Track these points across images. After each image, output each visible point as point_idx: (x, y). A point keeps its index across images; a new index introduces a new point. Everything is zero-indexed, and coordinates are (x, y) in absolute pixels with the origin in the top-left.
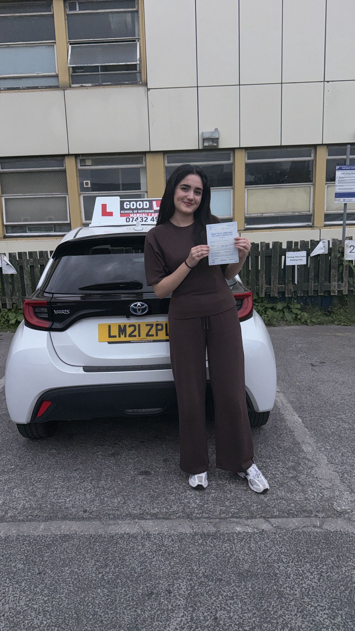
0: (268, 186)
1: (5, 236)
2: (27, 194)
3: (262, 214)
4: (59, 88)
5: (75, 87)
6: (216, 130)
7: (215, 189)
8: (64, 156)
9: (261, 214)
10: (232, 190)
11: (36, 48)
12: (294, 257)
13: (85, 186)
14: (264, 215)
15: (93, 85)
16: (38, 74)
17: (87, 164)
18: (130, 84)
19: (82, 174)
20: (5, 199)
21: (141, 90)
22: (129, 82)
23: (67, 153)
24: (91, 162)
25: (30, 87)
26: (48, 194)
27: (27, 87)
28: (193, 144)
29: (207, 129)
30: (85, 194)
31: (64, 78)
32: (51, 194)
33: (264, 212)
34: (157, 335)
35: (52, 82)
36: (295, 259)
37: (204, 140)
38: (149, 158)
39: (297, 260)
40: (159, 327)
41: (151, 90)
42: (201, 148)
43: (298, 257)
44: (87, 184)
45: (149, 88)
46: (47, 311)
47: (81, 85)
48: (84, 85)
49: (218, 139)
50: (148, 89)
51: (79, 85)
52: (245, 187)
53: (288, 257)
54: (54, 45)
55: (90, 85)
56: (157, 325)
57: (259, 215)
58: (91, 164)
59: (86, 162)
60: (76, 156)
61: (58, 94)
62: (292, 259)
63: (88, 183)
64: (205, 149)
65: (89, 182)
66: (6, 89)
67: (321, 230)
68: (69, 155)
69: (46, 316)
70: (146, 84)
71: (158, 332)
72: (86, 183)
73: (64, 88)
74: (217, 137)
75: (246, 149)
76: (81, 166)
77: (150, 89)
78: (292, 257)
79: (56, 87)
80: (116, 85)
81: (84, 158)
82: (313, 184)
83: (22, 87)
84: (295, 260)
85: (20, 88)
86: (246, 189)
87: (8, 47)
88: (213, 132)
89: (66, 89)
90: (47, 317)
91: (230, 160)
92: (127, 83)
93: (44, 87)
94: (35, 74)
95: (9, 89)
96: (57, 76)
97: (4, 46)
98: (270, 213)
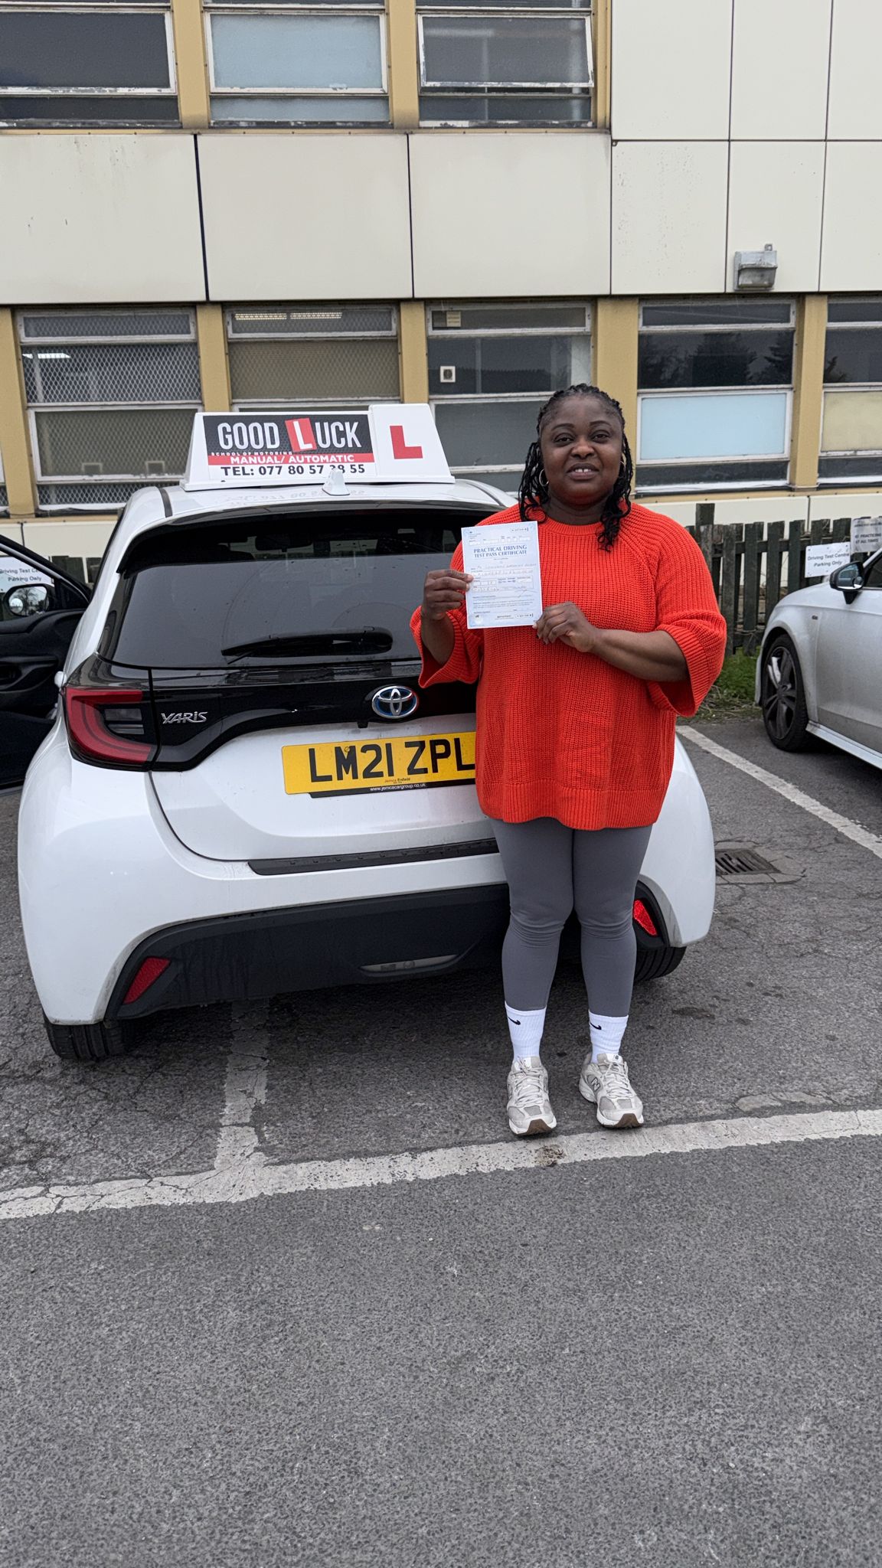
0: (870, 386)
2: (297, 400)
3: (856, 451)
4: (392, 127)
5: (431, 128)
6: (769, 247)
7: (763, 389)
8: (397, 303)
9: (852, 452)
10: (790, 394)
11: (333, 20)
12: (822, 558)
13: (443, 380)
14: (859, 453)
15: (474, 124)
16: (335, 89)
17: (449, 325)
18: (563, 127)
19: (437, 351)
21: (599, 141)
22: (562, 121)
23: (409, 295)
24: (459, 320)
25: (316, 123)
26: (350, 399)
27: (306, 123)
28: (713, 280)
29: (749, 247)
30: (443, 399)
31: (406, 103)
32: (356, 399)
33: (857, 447)
34: (435, 770)
35: (371, 112)
36: (825, 561)
37: (741, 270)
38: (604, 311)
39: (829, 564)
40: (440, 749)
41: (619, 143)
42: (730, 290)
43: (831, 557)
44: (448, 374)
45: (614, 138)
46: (140, 718)
47: (443, 122)
48: (451, 123)
49: (775, 269)
50: (614, 142)
51: (437, 123)
53: (810, 558)
54: (378, 17)
55: (465, 123)
56: (434, 743)
57: (848, 453)
58: (459, 325)
59: (448, 320)
60: (428, 302)
61: (393, 142)
62: (819, 561)
63: (450, 371)
64: (741, 294)
65: (453, 369)
66: (254, 124)
68: (413, 301)
69: (138, 730)
70: (607, 129)
71: (439, 761)
73: (408, 130)
74: (773, 264)
75: (830, 295)
76: (434, 328)
77: (617, 141)
78: (818, 558)
79: (384, 126)
80: (530, 126)
81: (443, 308)
83: (295, 122)
84: (826, 564)
85: (288, 123)
87: (261, 15)
88: (763, 253)
89: (412, 133)
90: (141, 732)
91: (788, 320)
92: (557, 122)
93: (351, 124)
94: (329, 91)
95: (261, 125)
96: (384, 98)
97: (252, 12)
98: (871, 449)
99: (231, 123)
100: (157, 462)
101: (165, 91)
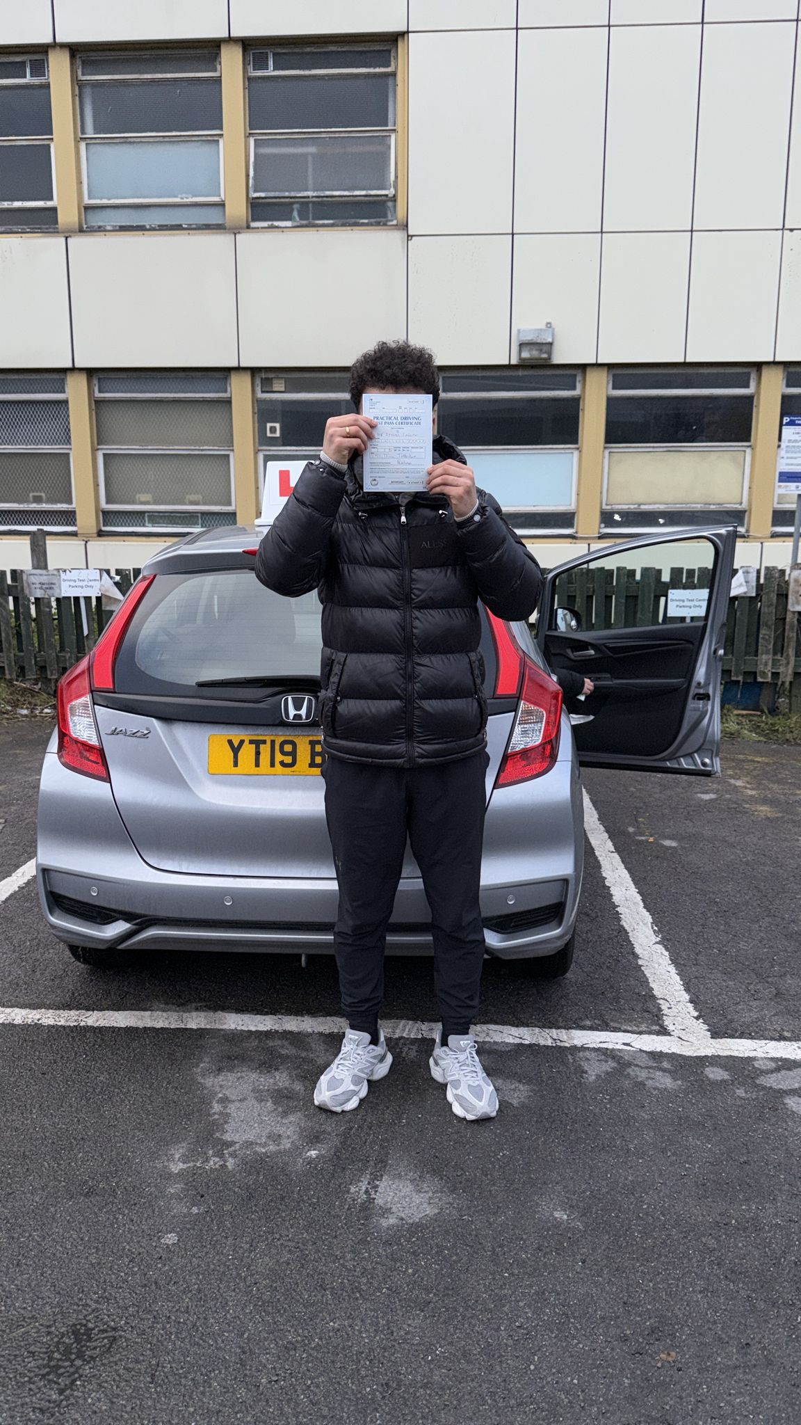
0: (653, 447)
1: (101, 531)
2: (150, 447)
3: (640, 505)
4: (225, 229)
5: (258, 228)
6: (549, 325)
7: (542, 449)
8: (227, 371)
9: (636, 506)
10: (576, 453)
11: (182, 145)
13: (269, 434)
14: (642, 507)
15: (297, 224)
16: (182, 198)
17: (275, 389)
18: (372, 225)
19: (264, 412)
20: (104, 455)
21: (397, 237)
22: (371, 220)
23: (236, 365)
24: (283, 385)
25: (166, 226)
26: (193, 448)
27: (159, 226)
28: (498, 353)
29: (530, 325)
30: (269, 450)
31: (237, 209)
32: (197, 448)
33: (641, 501)
35: (212, 217)
37: (522, 345)
41: (414, 238)
42: (514, 361)
44: (273, 430)
45: (410, 233)
47: (270, 223)
48: (276, 223)
49: (551, 344)
50: (410, 237)
51: (265, 224)
52: (605, 448)
54: (218, 141)
55: (289, 224)
57: (632, 507)
58: (283, 389)
59: (274, 385)
60: (254, 371)
61: (219, 243)
63: (275, 428)
64: (523, 365)
65: (277, 426)
66: (118, 228)
67: (764, 544)
68: (238, 369)
70: (406, 226)
72: (271, 428)
73: (235, 231)
74: (550, 340)
75: (610, 366)
76: (263, 392)
77: (412, 236)
79: (220, 228)
80: (343, 225)
81: (270, 375)
82: (750, 446)
83: (150, 225)
85: (144, 226)
86: (607, 452)
87: (125, 142)
88: (541, 330)
89: (239, 233)
91: (574, 388)
92: (366, 221)
93: (194, 226)
94: (178, 200)
95: (123, 229)
96: (222, 205)
97: (118, 141)
98: (655, 504)
99: (100, 227)
100: (38, 494)
101: (49, 204)
